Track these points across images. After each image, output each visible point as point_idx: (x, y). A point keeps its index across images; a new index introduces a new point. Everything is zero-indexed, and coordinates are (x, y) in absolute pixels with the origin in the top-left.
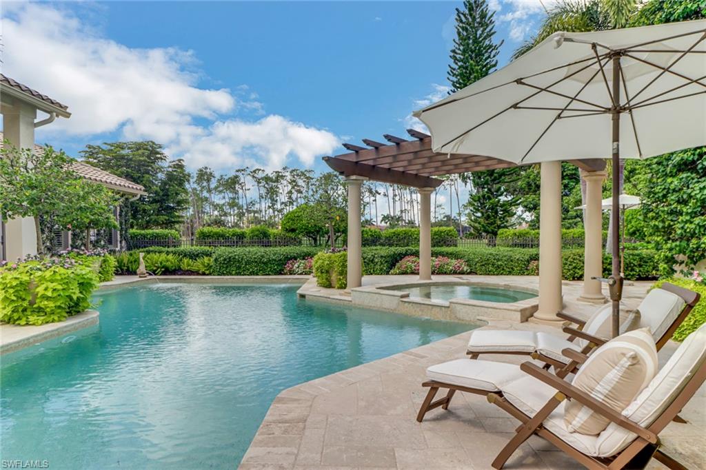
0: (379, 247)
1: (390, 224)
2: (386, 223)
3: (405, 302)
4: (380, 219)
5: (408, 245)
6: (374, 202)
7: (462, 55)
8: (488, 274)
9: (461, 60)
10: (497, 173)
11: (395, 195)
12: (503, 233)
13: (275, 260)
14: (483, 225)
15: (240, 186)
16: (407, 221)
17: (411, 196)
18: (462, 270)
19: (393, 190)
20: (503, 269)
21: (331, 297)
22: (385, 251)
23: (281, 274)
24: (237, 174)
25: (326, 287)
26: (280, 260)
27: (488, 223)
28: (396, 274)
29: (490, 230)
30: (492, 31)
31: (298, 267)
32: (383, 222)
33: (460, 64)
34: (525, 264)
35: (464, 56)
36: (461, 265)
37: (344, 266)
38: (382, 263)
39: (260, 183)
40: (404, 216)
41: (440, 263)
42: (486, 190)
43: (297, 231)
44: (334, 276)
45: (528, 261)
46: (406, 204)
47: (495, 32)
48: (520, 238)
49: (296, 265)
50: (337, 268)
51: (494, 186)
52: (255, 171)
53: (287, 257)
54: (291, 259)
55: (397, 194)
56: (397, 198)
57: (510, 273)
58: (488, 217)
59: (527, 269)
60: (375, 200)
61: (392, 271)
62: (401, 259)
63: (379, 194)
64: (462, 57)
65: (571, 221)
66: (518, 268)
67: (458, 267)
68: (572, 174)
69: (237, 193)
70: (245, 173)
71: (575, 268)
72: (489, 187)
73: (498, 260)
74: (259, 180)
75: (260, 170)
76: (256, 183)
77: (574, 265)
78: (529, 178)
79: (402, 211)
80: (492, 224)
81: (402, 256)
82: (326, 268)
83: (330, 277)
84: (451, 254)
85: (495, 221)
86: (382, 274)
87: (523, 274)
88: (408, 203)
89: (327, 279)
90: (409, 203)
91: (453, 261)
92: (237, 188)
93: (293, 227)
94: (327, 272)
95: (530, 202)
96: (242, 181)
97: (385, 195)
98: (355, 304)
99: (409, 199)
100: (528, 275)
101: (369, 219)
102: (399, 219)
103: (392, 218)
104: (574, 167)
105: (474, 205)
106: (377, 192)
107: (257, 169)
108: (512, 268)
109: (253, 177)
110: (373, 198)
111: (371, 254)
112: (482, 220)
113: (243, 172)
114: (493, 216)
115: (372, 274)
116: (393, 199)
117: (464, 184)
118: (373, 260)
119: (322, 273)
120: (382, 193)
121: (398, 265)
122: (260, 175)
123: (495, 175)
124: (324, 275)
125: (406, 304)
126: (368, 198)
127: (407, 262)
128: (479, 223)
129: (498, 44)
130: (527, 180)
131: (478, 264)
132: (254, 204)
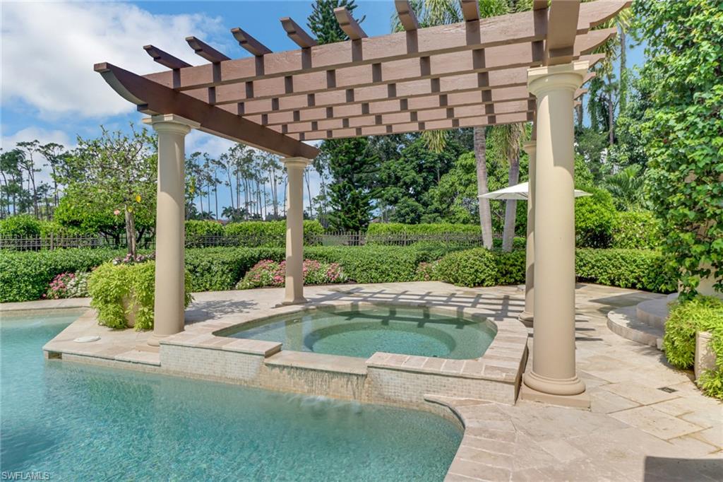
0: (219, 248)
1: (233, 217)
2: (229, 217)
3: (274, 366)
4: (221, 211)
5: (259, 244)
6: (214, 192)
7: (321, 23)
8: (371, 282)
9: (321, 30)
10: (358, 162)
11: (239, 185)
12: (374, 228)
13: (29, 275)
14: (343, 219)
15: (24, 165)
16: (253, 215)
17: (258, 186)
18: (338, 278)
19: (237, 179)
20: (389, 275)
21: (116, 357)
22: (229, 254)
23: (42, 298)
24: (20, 148)
25: (116, 328)
26: (41, 274)
27: (349, 217)
28: (245, 289)
29: (351, 225)
30: (353, 5)
31: (76, 285)
32: (224, 216)
33: (319, 33)
34: (413, 267)
35: (324, 25)
36: (336, 271)
37: (150, 288)
38: (224, 273)
39: (57, 162)
40: (249, 209)
41: (309, 269)
42: (346, 179)
43: (82, 225)
44: (133, 308)
45: (416, 263)
46: (252, 196)
47: (356, 6)
48: (394, 234)
49: (72, 282)
50: (137, 292)
51: (355, 175)
52: (48, 147)
53: (55, 269)
54: (63, 271)
55: (242, 183)
56: (242, 188)
57: (396, 279)
58: (349, 211)
59: (415, 274)
60: (215, 190)
61: (239, 284)
62: (253, 265)
63: (220, 183)
64: (321, 26)
65: (430, 216)
66: (406, 272)
67: (333, 273)
68: (431, 167)
69: (19, 173)
70: (33, 148)
71: (477, 271)
72: (349, 176)
73: (382, 263)
74: (55, 158)
75: (56, 145)
76: (49, 163)
77: (476, 268)
78: (390, 169)
79: (247, 204)
80: (353, 218)
81: (253, 261)
82: (114, 293)
83: (124, 308)
84: (320, 256)
85: (356, 215)
86: (223, 289)
87: (411, 280)
88: (254, 194)
89: (116, 314)
90: (256, 194)
91: (326, 265)
92: (19, 168)
93: (75, 218)
94: (118, 300)
95: (391, 194)
96: (28, 158)
97: (227, 185)
98: (167, 371)
99: (255, 190)
100: (416, 280)
101: (208, 212)
102: (244, 212)
103: (236, 211)
104: (433, 160)
105: (333, 196)
106: (217, 180)
107: (52, 144)
108: (398, 273)
109: (46, 154)
110: (212, 187)
111: (206, 259)
112: (341, 214)
113: (29, 147)
114: (354, 209)
115: (207, 290)
116: (237, 189)
117: (318, 174)
118: (210, 268)
119: (106, 302)
120: (224, 182)
121: (248, 274)
122: (57, 152)
123: (356, 163)
124: (111, 306)
125: (277, 371)
126: (206, 187)
127: (263, 270)
128: (340, 217)
129: (360, 19)
130: (387, 171)
131: (358, 270)
132: (46, 190)
